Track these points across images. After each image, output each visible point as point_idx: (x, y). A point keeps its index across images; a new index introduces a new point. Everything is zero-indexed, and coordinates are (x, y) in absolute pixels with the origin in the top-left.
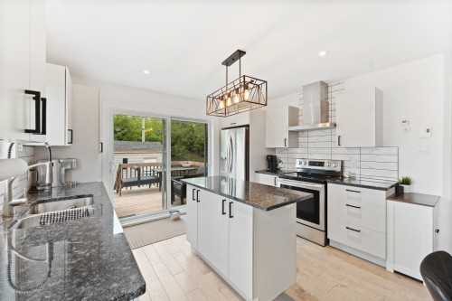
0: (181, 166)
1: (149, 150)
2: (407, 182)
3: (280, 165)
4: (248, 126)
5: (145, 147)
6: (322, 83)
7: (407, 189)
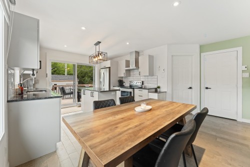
0: (85, 87)
1: (69, 80)
2: (159, 87)
3: (124, 84)
4: (110, 68)
5: (66, 78)
6: (136, 52)
7: (158, 89)
